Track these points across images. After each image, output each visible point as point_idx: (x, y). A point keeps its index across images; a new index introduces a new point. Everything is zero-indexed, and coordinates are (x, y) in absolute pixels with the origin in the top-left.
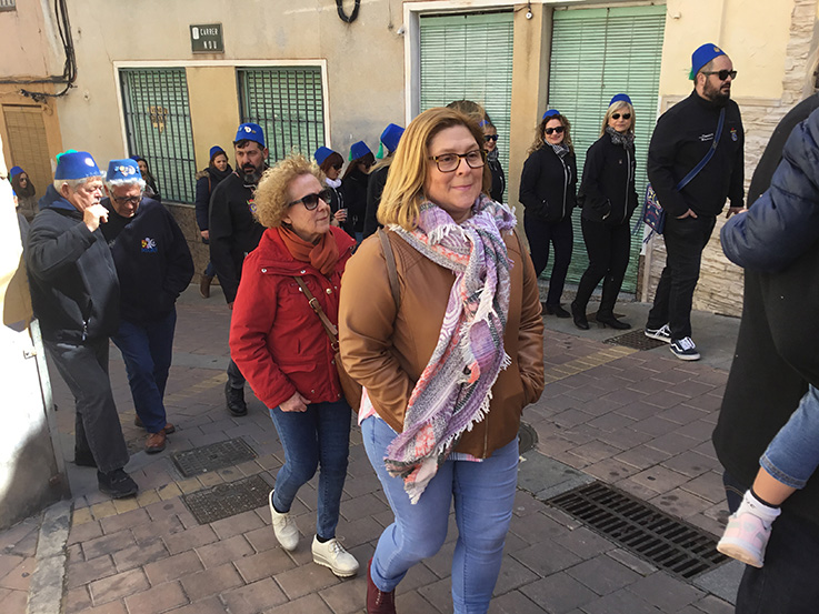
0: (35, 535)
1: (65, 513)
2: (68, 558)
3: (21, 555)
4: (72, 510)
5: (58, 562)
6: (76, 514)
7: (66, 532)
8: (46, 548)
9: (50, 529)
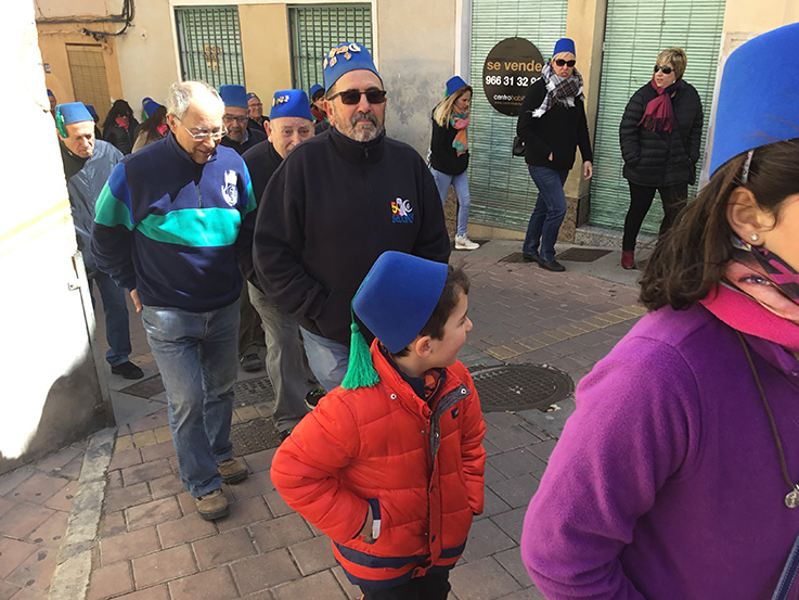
0: (80, 459)
1: (109, 439)
2: (108, 483)
3: (66, 478)
4: (116, 437)
5: (98, 487)
6: (119, 441)
7: (108, 458)
8: (88, 472)
9: (94, 454)
